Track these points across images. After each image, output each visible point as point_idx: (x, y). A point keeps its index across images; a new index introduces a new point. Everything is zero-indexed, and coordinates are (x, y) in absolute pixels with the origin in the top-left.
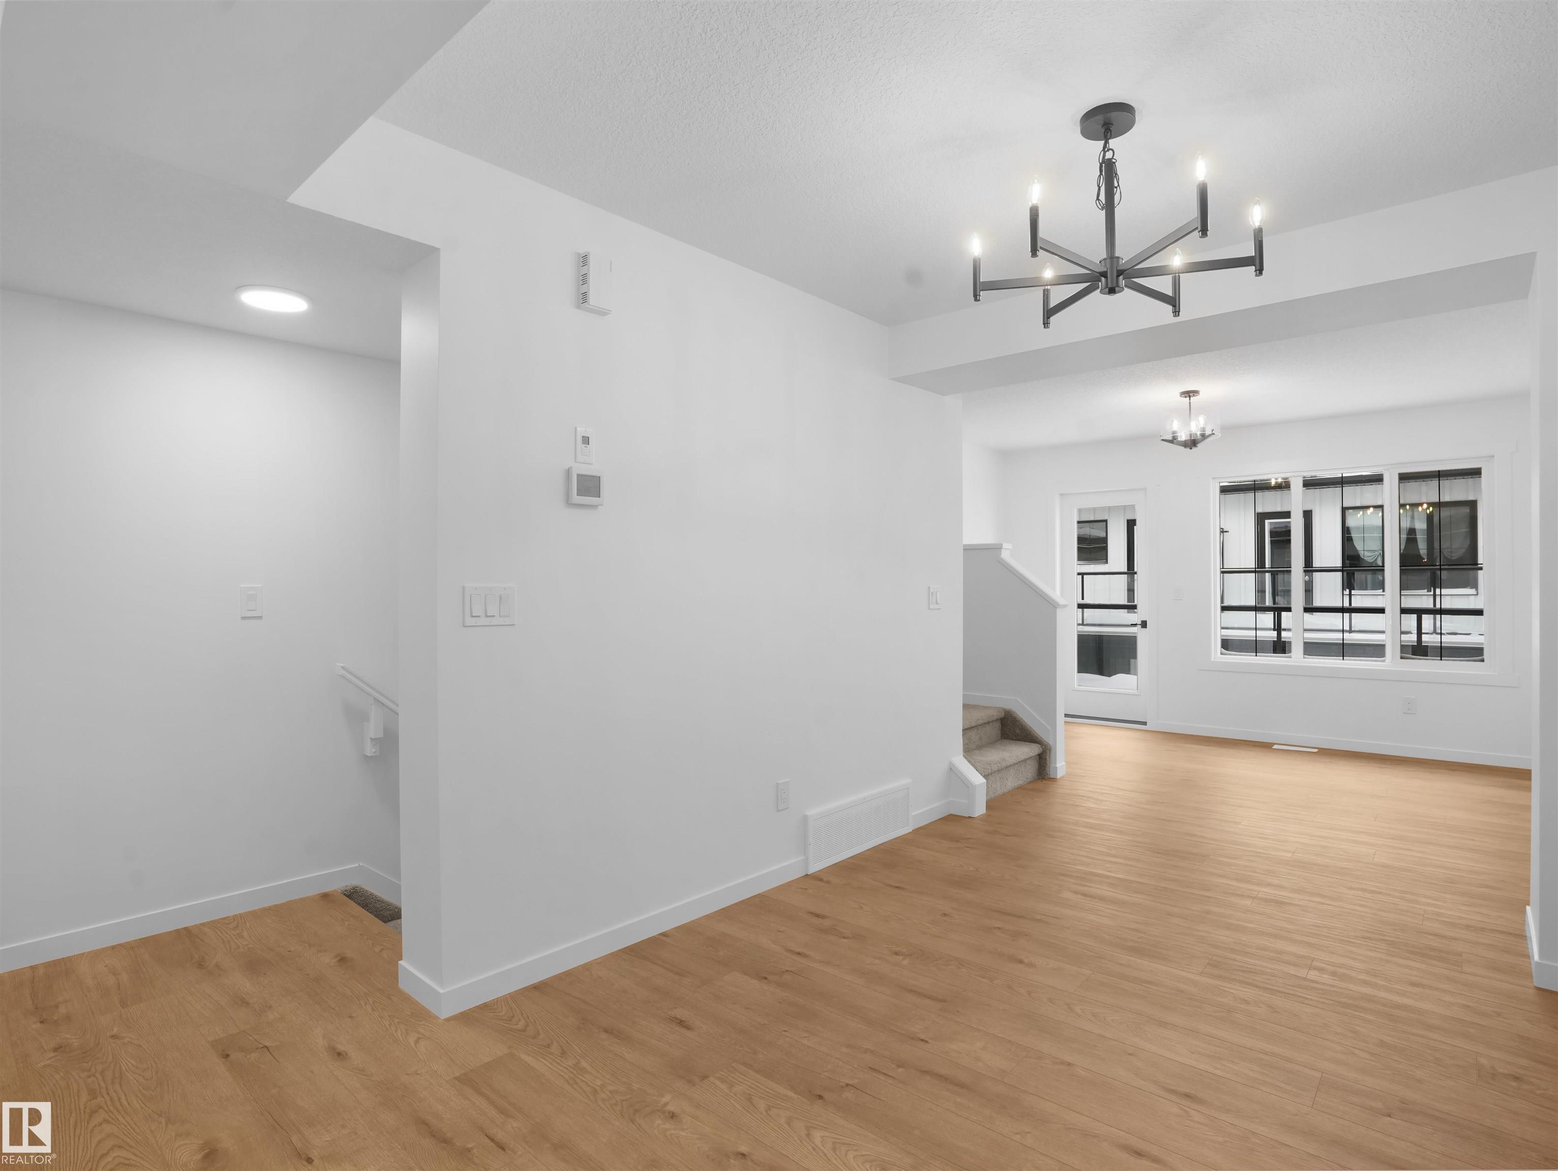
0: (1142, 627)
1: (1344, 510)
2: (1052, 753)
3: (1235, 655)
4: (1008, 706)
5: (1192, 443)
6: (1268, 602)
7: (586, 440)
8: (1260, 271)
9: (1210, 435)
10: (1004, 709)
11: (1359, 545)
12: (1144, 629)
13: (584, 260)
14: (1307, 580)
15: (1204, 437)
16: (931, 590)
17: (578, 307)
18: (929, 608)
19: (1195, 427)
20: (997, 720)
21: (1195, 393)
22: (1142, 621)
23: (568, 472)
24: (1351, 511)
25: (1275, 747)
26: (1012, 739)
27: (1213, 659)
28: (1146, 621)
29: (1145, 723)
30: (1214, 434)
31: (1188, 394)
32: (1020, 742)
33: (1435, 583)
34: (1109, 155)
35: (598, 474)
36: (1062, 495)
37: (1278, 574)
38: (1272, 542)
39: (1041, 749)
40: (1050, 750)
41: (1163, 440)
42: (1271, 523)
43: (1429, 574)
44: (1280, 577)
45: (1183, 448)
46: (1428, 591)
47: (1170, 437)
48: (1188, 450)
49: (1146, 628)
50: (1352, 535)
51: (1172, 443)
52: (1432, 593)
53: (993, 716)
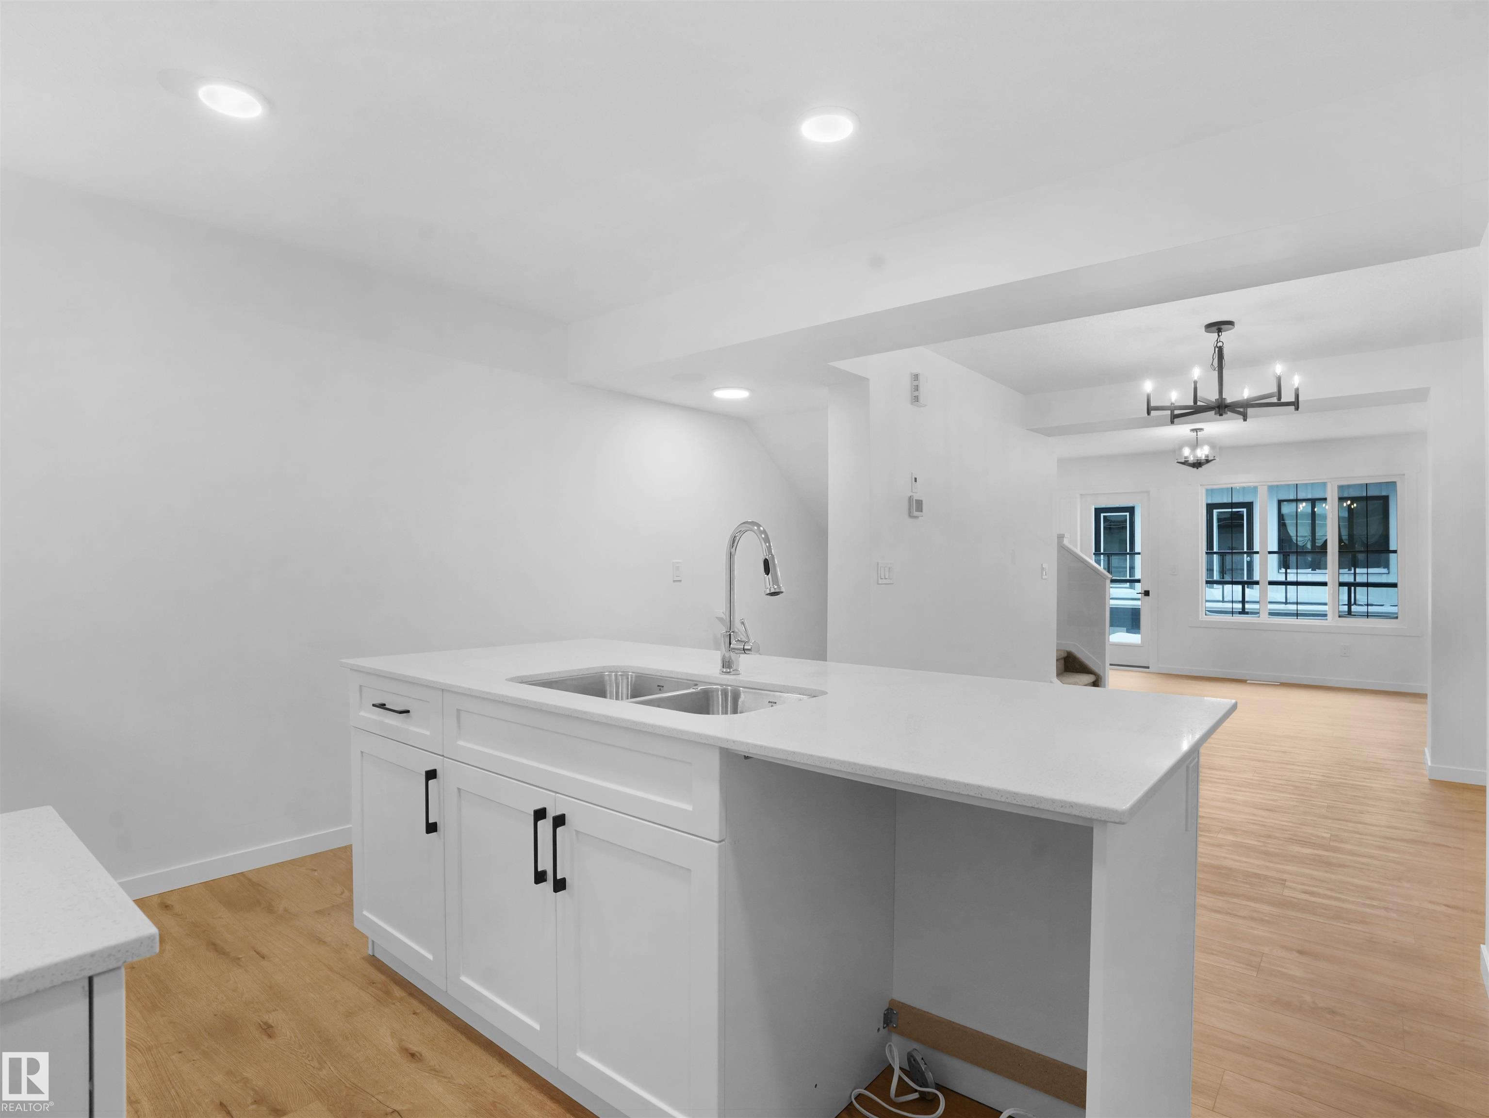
0: (1145, 595)
1: (1280, 502)
2: (1102, 680)
3: (1217, 616)
4: (1068, 649)
5: (1198, 464)
6: (1216, 577)
7: (916, 479)
8: (1297, 409)
9: (1212, 460)
10: (1067, 651)
11: (1292, 531)
12: (1147, 597)
13: (916, 377)
14: (1248, 560)
15: (1208, 461)
16: (1043, 566)
17: (912, 404)
18: (1042, 579)
19: (1202, 453)
20: (1062, 659)
21: (1201, 429)
22: (1145, 591)
23: (910, 498)
24: (1285, 503)
25: (1248, 682)
26: (1073, 672)
27: (1200, 619)
28: (1149, 591)
29: (1148, 668)
30: (1215, 459)
31: (1196, 430)
32: (1082, 674)
33: (1355, 564)
34: (1220, 344)
35: (921, 499)
36: (1081, 495)
37: (1225, 555)
38: (1219, 527)
39: (1095, 678)
40: (1101, 679)
41: (1178, 462)
42: (1219, 513)
43: (1351, 556)
44: (1228, 558)
45: (1192, 468)
46: (1349, 570)
47: (1183, 460)
48: (1195, 469)
49: (1149, 596)
50: (1286, 522)
51: (1185, 465)
52: (1353, 571)
53: (1061, 655)
